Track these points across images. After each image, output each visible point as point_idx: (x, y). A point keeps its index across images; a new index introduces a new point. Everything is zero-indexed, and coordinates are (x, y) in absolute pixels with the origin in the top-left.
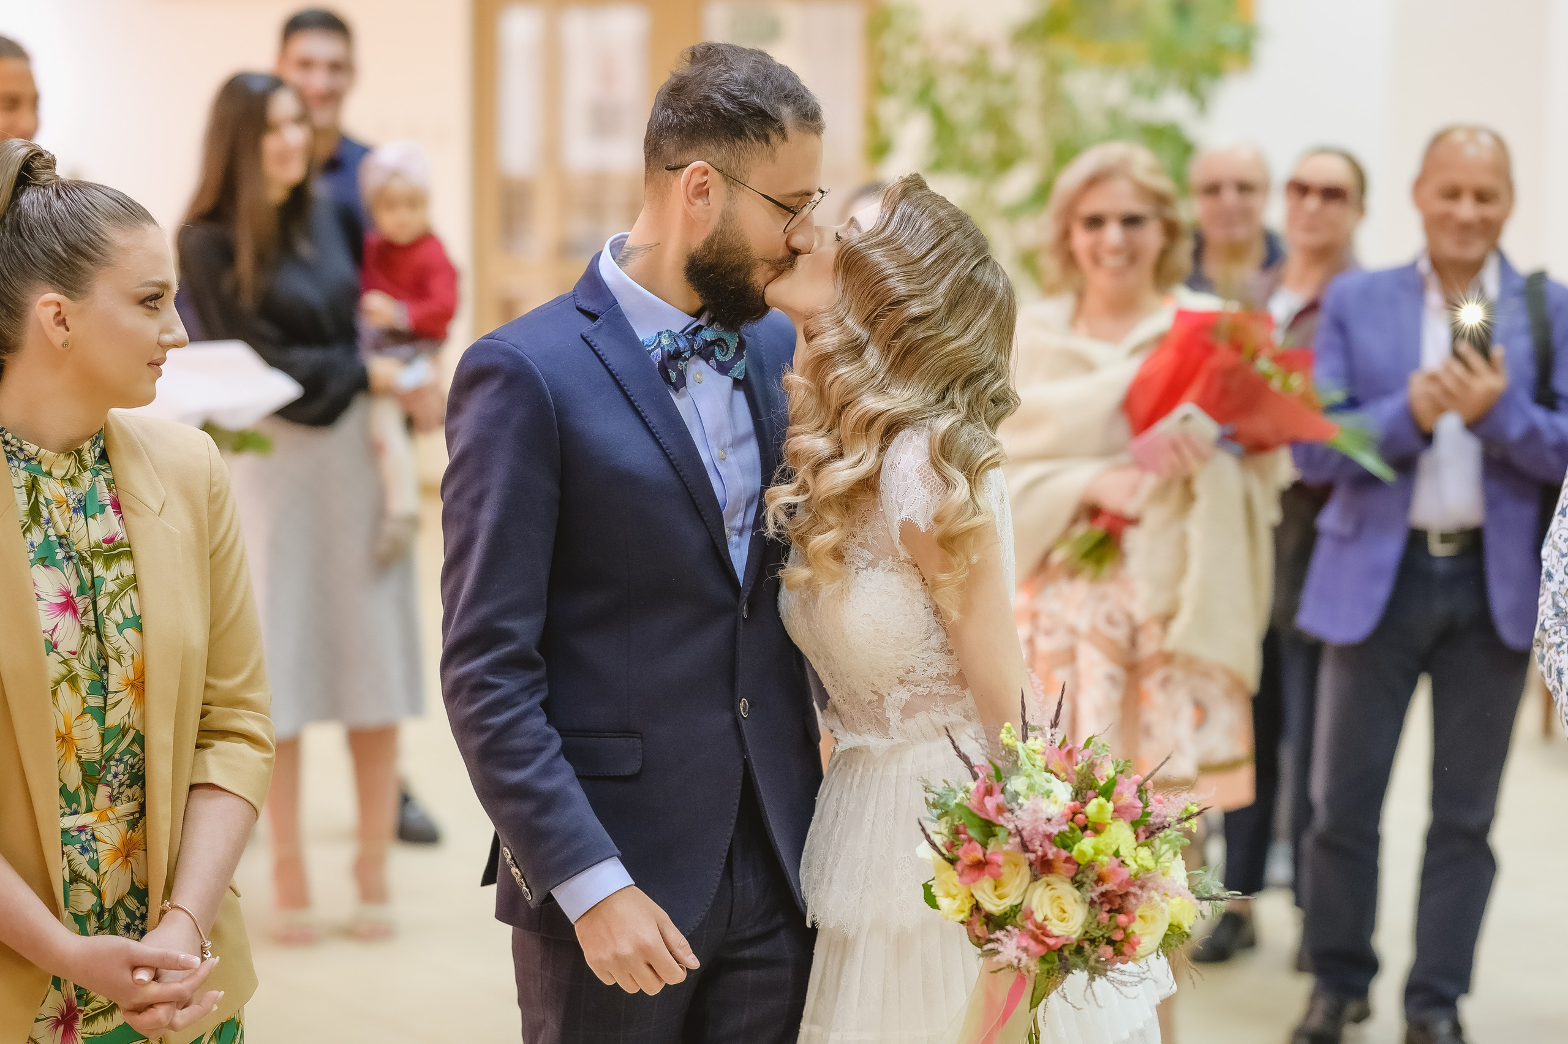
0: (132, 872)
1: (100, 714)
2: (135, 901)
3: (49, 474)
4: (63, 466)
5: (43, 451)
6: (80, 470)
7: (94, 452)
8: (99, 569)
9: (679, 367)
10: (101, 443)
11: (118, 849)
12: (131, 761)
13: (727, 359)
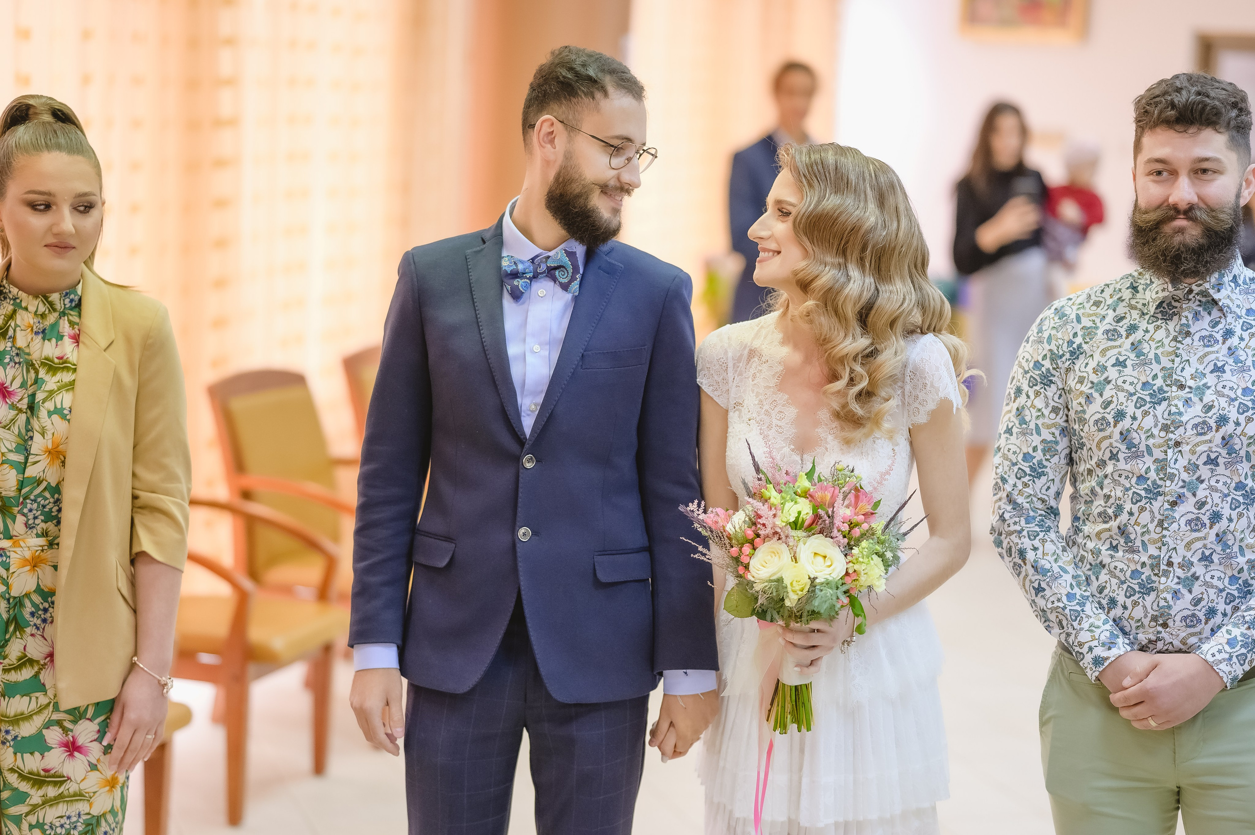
0: (38, 578)
1: (22, 467)
2: (40, 598)
3: (26, 309)
4: (34, 304)
5: (20, 292)
6: (49, 310)
7: (64, 301)
8: (42, 373)
9: (516, 283)
10: (72, 296)
11: (27, 560)
12: (43, 502)
13: (566, 281)
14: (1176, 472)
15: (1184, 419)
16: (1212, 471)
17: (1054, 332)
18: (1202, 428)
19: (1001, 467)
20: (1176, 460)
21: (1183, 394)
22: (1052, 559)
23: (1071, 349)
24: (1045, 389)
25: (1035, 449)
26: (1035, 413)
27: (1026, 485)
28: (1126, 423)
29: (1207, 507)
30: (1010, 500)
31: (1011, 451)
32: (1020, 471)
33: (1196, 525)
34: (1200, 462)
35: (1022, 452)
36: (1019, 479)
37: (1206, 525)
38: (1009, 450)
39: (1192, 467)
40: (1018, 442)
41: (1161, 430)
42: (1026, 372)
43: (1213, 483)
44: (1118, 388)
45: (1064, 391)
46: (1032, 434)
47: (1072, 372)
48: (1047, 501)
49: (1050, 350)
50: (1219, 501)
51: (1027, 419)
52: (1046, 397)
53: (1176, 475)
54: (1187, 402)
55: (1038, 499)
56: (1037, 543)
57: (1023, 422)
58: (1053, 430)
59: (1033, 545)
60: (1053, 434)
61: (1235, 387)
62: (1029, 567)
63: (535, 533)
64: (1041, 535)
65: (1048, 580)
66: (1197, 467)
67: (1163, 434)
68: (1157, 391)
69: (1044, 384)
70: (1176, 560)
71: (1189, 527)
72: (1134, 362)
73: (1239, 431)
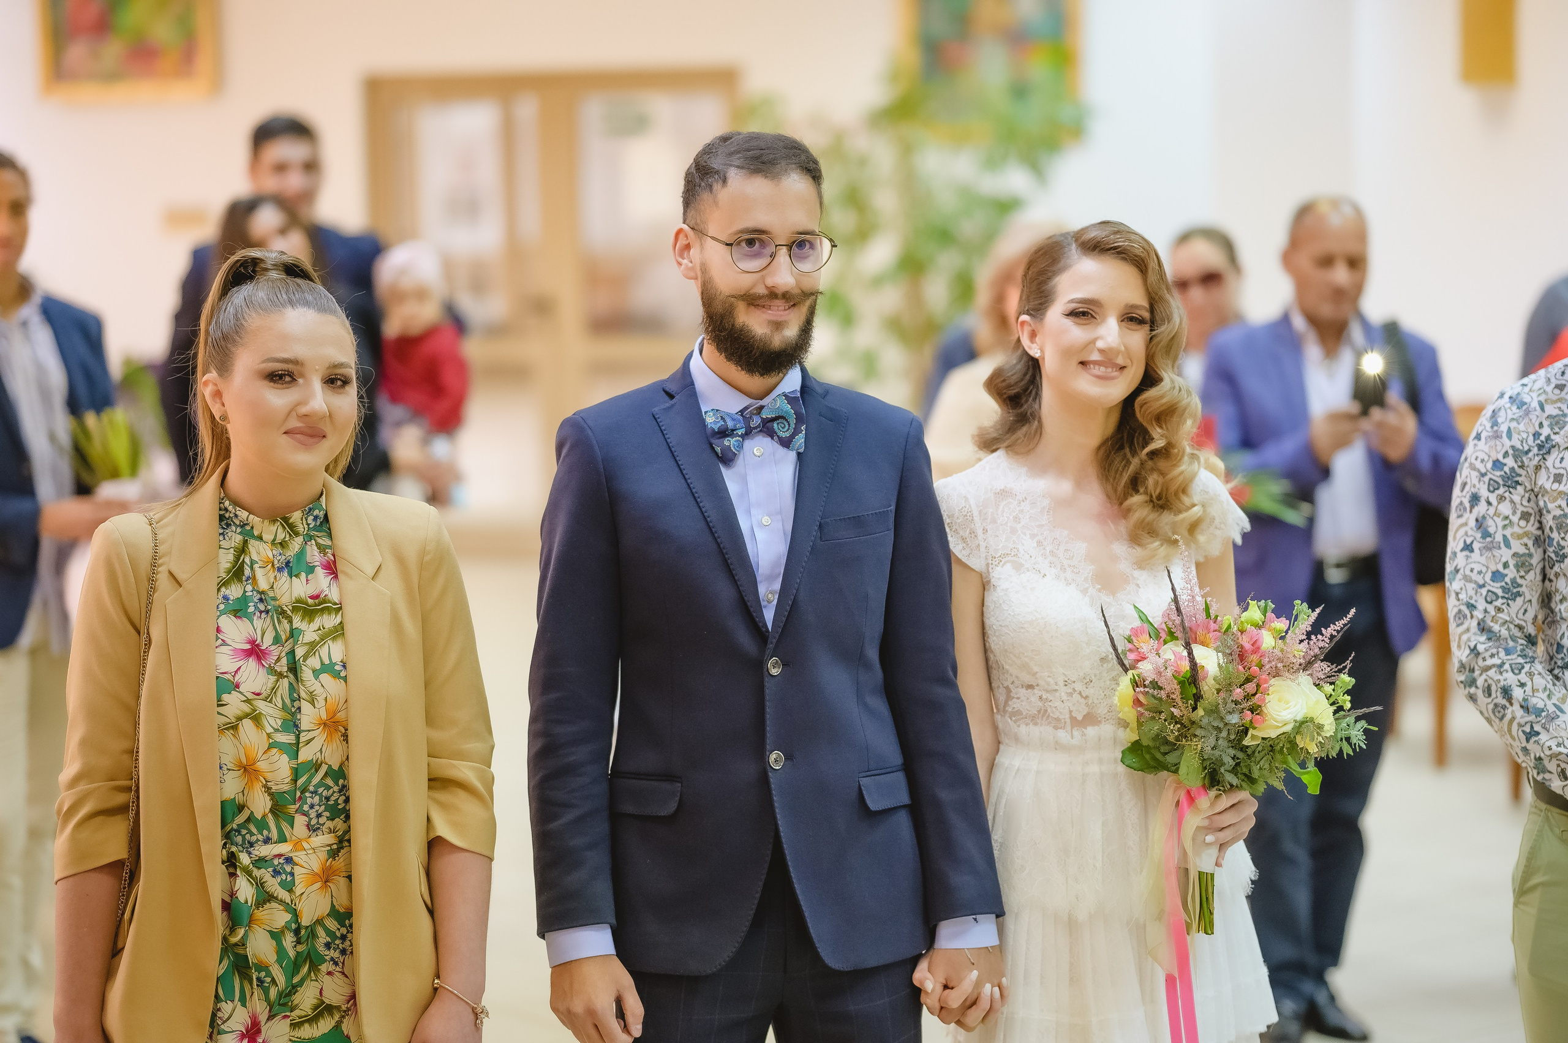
0: (332, 896)
1: (294, 750)
2: (336, 923)
3: (260, 538)
4: (272, 531)
5: (251, 516)
6: (290, 535)
7: (306, 520)
8: (297, 622)
9: (726, 443)
10: (316, 512)
11: (317, 874)
12: (325, 793)
13: (787, 434)
17: (1513, 425)
19: (1464, 592)
22: (1544, 696)
23: (1539, 442)
24: (1510, 492)
25: (1506, 565)
26: (1500, 523)
27: (1499, 610)
30: (1483, 628)
31: (1475, 571)
32: (1490, 593)
35: (1490, 571)
36: (1491, 603)
38: (1472, 570)
40: (1483, 560)
42: (1483, 475)
45: (1535, 494)
46: (1500, 548)
47: (1543, 470)
48: (1524, 628)
49: (1513, 447)
51: (1491, 530)
52: (1512, 501)
55: (1515, 626)
56: (1523, 677)
57: (1486, 534)
58: (1525, 540)
59: (1519, 681)
60: (1526, 545)
62: (1517, 706)
63: (789, 757)
64: (1527, 667)
65: (1543, 721)
69: (1509, 487)
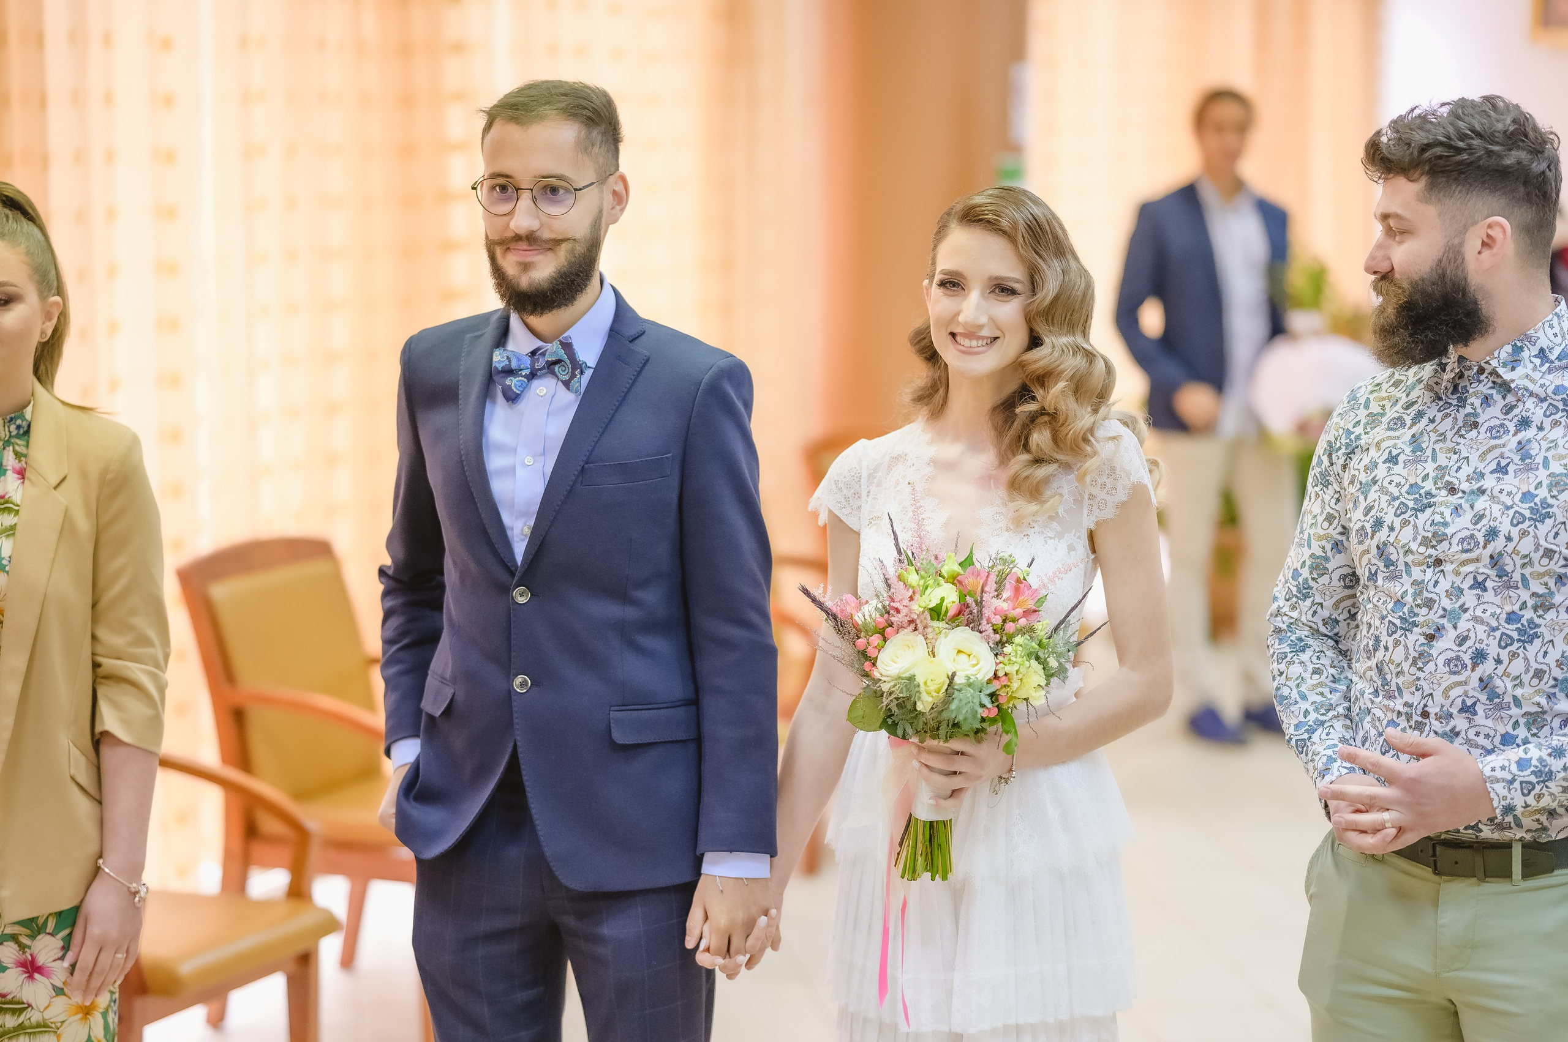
7: (9, 427)
9: (508, 382)
10: (19, 421)
13: (567, 378)
14: (1436, 597)
15: (1449, 531)
16: (1479, 597)
18: (1469, 543)
20: (1437, 582)
21: (1454, 499)
24: (1324, 491)
25: (1304, 564)
28: (1383, 535)
29: (1469, 643)
33: (1456, 666)
34: (1465, 586)
37: (1466, 667)
39: (1456, 592)
41: (1420, 545)
43: (1479, 613)
44: (1384, 491)
49: (1329, 442)
50: (1484, 636)
52: (1323, 501)
53: (1435, 601)
54: (1457, 510)
61: (1514, 491)
63: (536, 683)
66: (1461, 591)
67: (1422, 549)
68: (1424, 495)
70: (1433, 710)
71: (1447, 668)
72: (1408, 458)
73: (1511, 546)
